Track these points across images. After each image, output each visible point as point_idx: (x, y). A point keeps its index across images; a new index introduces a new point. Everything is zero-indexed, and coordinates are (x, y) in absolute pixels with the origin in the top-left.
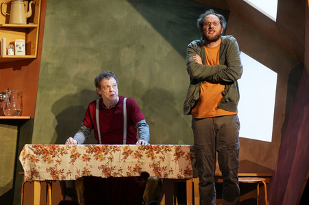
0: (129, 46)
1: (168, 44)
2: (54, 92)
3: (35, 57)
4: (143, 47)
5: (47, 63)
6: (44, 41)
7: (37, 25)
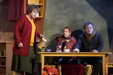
0: (80, 13)
1: (96, 12)
2: (50, 31)
3: (42, 17)
4: (85, 13)
5: (47, 20)
6: (46, 11)
7: (43, 5)
